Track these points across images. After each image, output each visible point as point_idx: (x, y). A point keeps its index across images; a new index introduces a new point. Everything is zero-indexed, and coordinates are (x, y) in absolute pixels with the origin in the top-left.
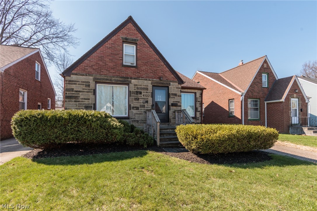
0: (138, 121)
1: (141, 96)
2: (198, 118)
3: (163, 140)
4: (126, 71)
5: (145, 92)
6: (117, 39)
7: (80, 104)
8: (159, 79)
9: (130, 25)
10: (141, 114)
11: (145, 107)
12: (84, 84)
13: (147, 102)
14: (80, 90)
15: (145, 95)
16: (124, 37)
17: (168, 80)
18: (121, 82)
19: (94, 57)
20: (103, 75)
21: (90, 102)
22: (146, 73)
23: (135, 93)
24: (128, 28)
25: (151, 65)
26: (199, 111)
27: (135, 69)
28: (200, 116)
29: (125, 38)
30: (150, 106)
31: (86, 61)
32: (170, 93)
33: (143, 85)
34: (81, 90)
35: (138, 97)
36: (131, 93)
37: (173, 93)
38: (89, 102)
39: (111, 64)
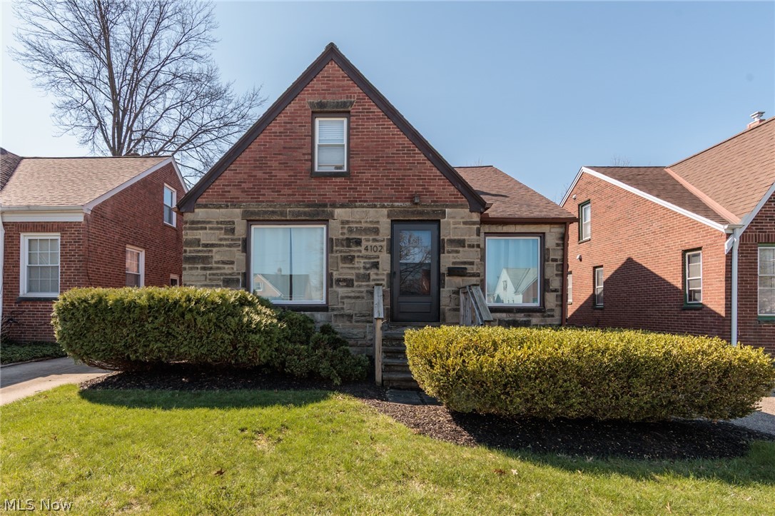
0: (350, 317)
1: (360, 251)
2: (552, 310)
3: (399, 369)
4: (320, 189)
5: (371, 238)
6: (298, 110)
7: (214, 274)
8: (411, 201)
9: (332, 68)
10: (358, 297)
11: (371, 278)
12: (221, 229)
13: (376, 265)
14: (214, 242)
15: (369, 248)
16: (316, 101)
17: (437, 202)
18: (307, 218)
19: (245, 161)
20: (263, 202)
21: (235, 269)
22: (374, 189)
23: (345, 243)
24: (326, 77)
25: (389, 166)
26: (555, 291)
27: (343, 179)
28: (557, 306)
29: (317, 103)
30: (385, 277)
31: (227, 174)
32: (443, 240)
33: (366, 222)
34: (216, 243)
35: (352, 254)
36: (333, 244)
37: (452, 238)
38: (233, 269)
39: (282, 175)
